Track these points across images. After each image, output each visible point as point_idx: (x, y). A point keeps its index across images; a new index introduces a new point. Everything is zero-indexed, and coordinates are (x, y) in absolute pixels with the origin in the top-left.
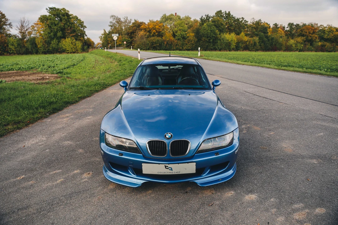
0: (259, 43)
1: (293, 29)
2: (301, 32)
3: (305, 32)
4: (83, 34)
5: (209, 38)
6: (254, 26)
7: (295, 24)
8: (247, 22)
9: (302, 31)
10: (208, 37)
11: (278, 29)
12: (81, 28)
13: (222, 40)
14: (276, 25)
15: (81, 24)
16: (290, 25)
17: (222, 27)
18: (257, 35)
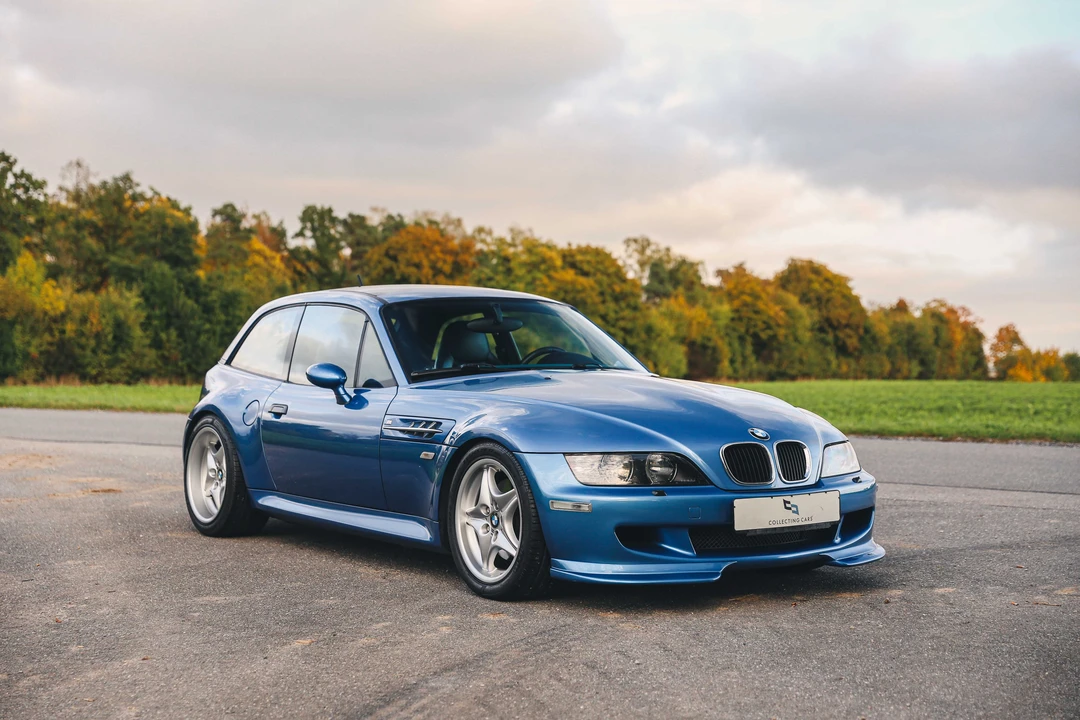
0: (145, 326)
1: (333, 246)
2: (388, 263)
3: (409, 264)
7: (341, 213)
9: (394, 259)
11: (248, 239)
14: (230, 215)
16: (312, 221)
18: (127, 276)
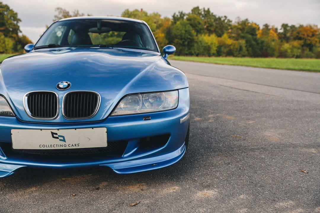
0: (246, 47)
2: (297, 34)
4: (16, 30)
5: (183, 40)
6: (240, 27)
8: (231, 21)
9: (299, 34)
10: (181, 39)
12: (14, 20)
13: (199, 44)
14: (266, 26)
15: (14, 16)
17: (200, 26)
18: (243, 38)
